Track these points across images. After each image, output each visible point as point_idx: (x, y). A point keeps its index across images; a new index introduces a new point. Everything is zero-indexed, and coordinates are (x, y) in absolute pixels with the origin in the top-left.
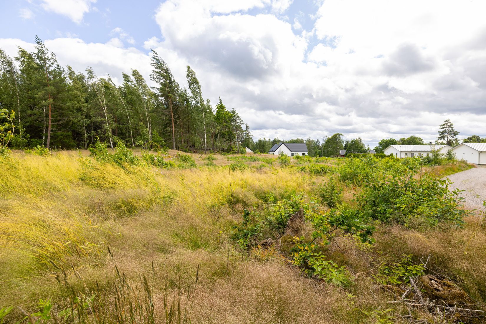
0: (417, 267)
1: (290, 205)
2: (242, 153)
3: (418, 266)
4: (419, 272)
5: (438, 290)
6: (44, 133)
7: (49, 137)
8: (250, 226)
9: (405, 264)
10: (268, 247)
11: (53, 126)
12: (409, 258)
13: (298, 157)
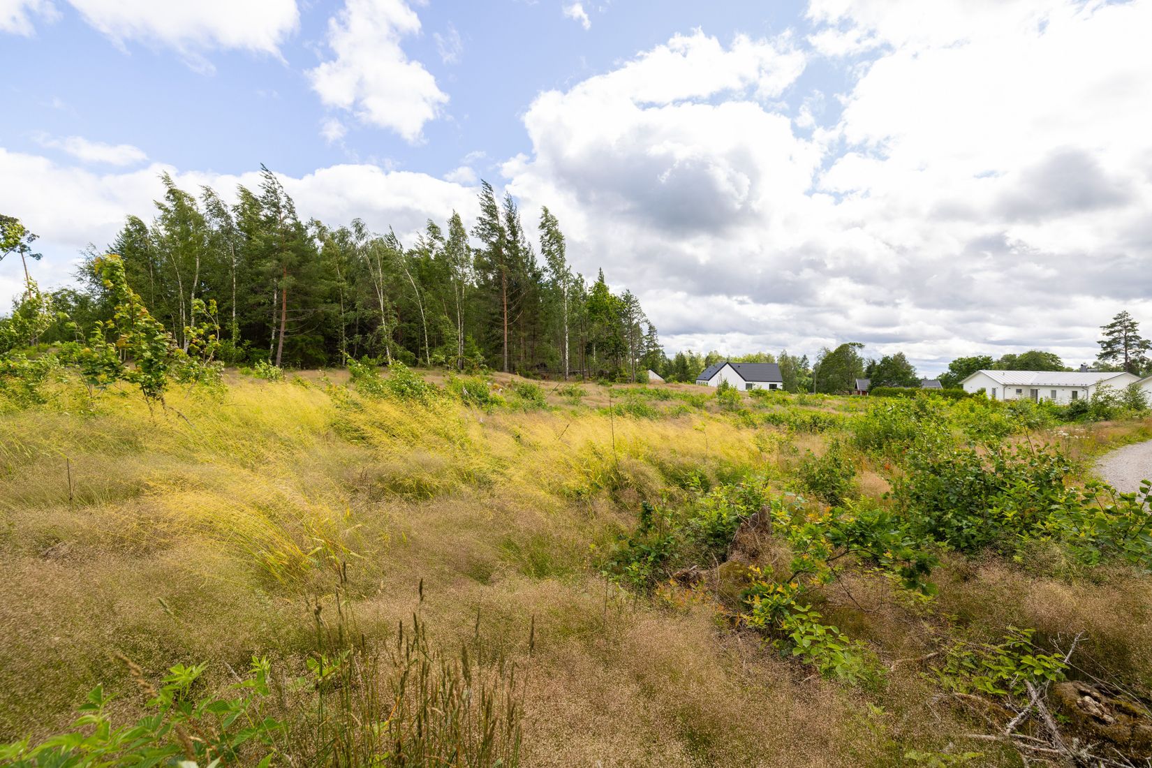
0: (1045, 661)
1: (741, 497)
2: (640, 381)
3: (1049, 658)
4: (1050, 673)
5: (1103, 722)
6: (273, 338)
7: (281, 345)
8: (653, 537)
9: (1015, 649)
10: (692, 585)
11: (289, 325)
12: (1025, 636)
13: (759, 393)
